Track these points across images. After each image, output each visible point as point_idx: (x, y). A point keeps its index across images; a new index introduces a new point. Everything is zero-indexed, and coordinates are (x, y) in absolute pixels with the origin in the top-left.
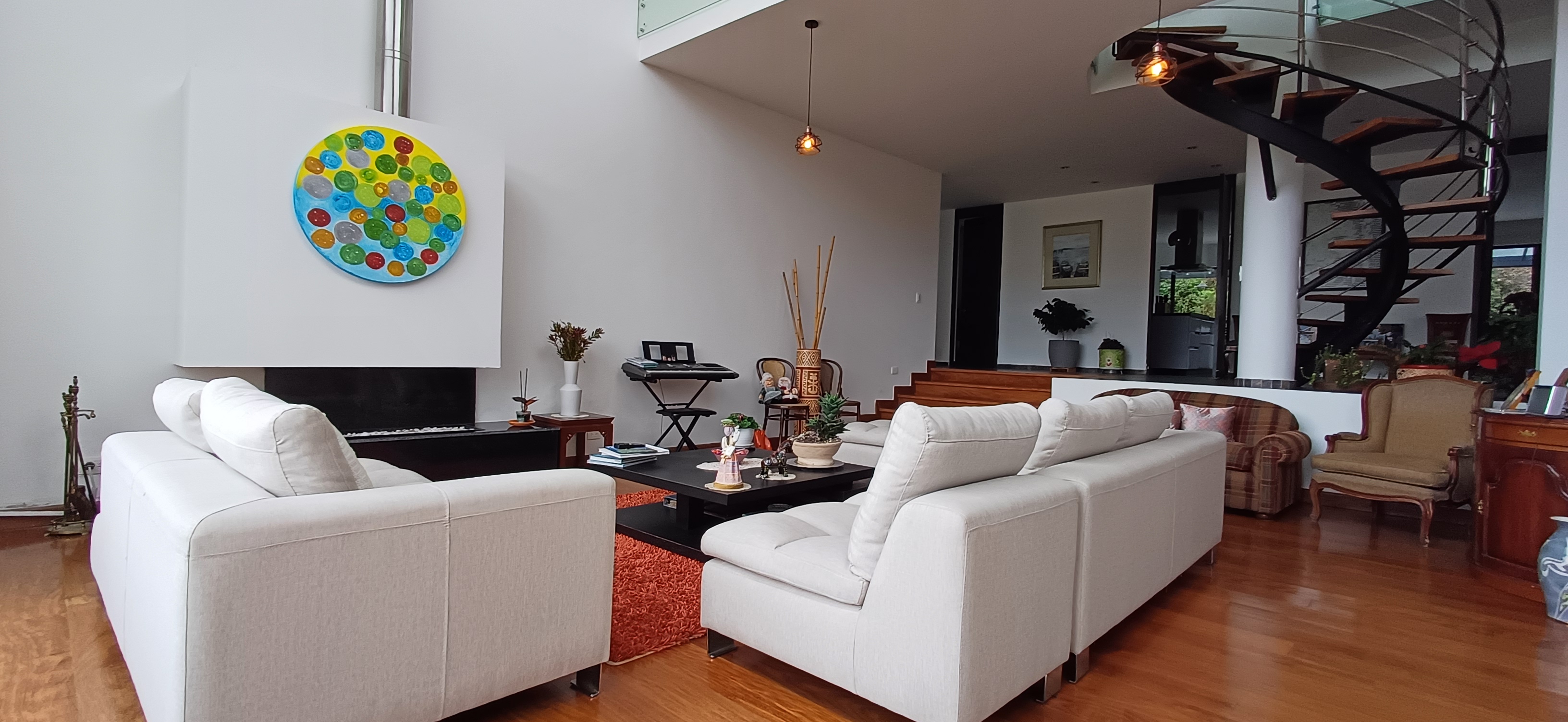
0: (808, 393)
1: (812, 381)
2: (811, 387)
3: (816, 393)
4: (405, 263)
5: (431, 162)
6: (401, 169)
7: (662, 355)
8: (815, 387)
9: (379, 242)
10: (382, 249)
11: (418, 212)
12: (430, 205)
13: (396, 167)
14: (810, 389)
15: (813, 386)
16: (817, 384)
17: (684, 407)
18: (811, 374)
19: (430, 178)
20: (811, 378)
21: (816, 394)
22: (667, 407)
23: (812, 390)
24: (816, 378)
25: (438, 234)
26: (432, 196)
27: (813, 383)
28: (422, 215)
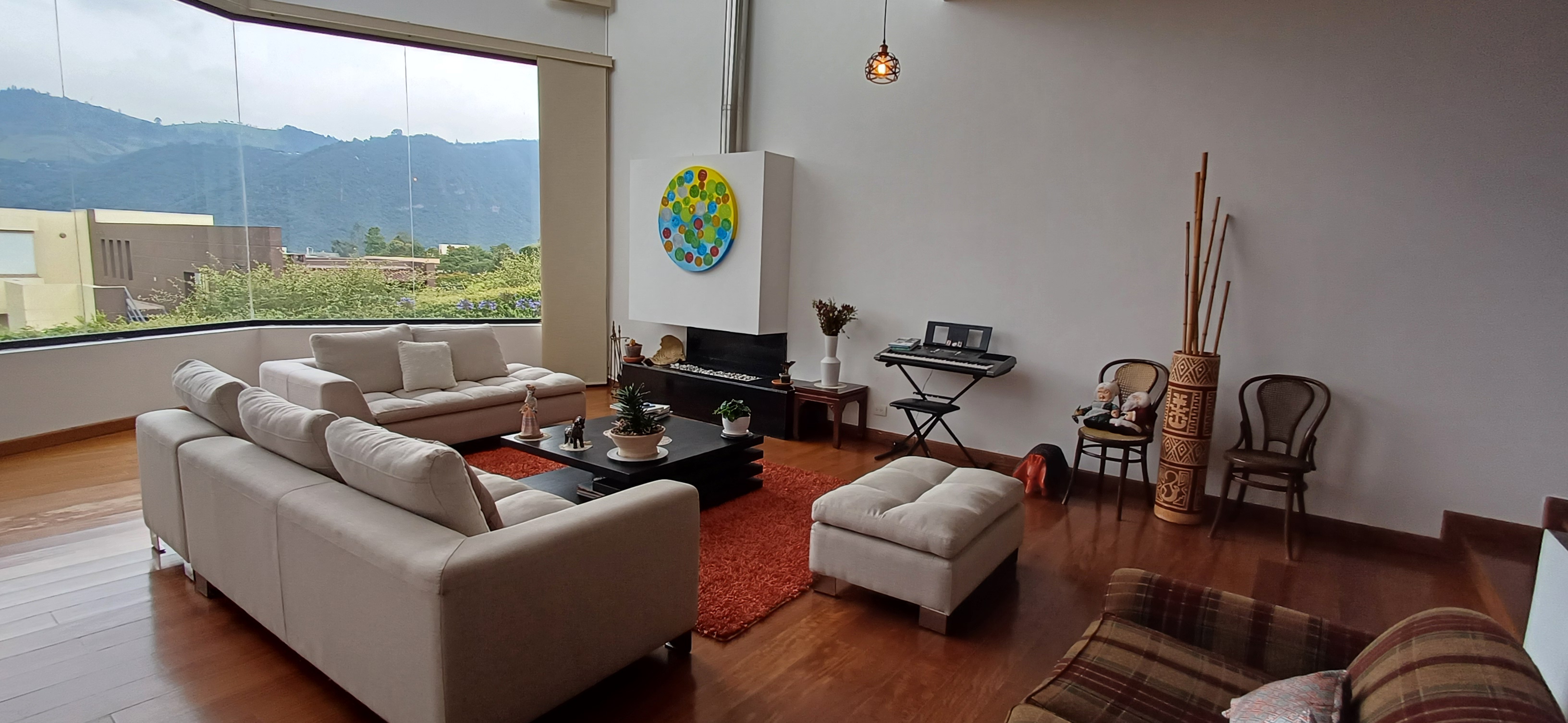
0: (1169, 426)
1: (1176, 406)
2: (1174, 416)
3: (1182, 426)
4: (702, 257)
5: (715, 182)
6: (701, 192)
7: (948, 339)
8: (1180, 418)
9: (690, 245)
10: (692, 249)
11: (708, 220)
12: (715, 214)
13: (698, 191)
14: (1171, 418)
15: (1178, 415)
16: (1187, 414)
17: (947, 401)
18: (1175, 394)
19: (715, 195)
20: (1175, 401)
21: (1184, 430)
22: (929, 399)
23: (1174, 421)
24: (1184, 403)
25: (719, 235)
26: (716, 207)
27: (1177, 409)
28: (711, 223)
